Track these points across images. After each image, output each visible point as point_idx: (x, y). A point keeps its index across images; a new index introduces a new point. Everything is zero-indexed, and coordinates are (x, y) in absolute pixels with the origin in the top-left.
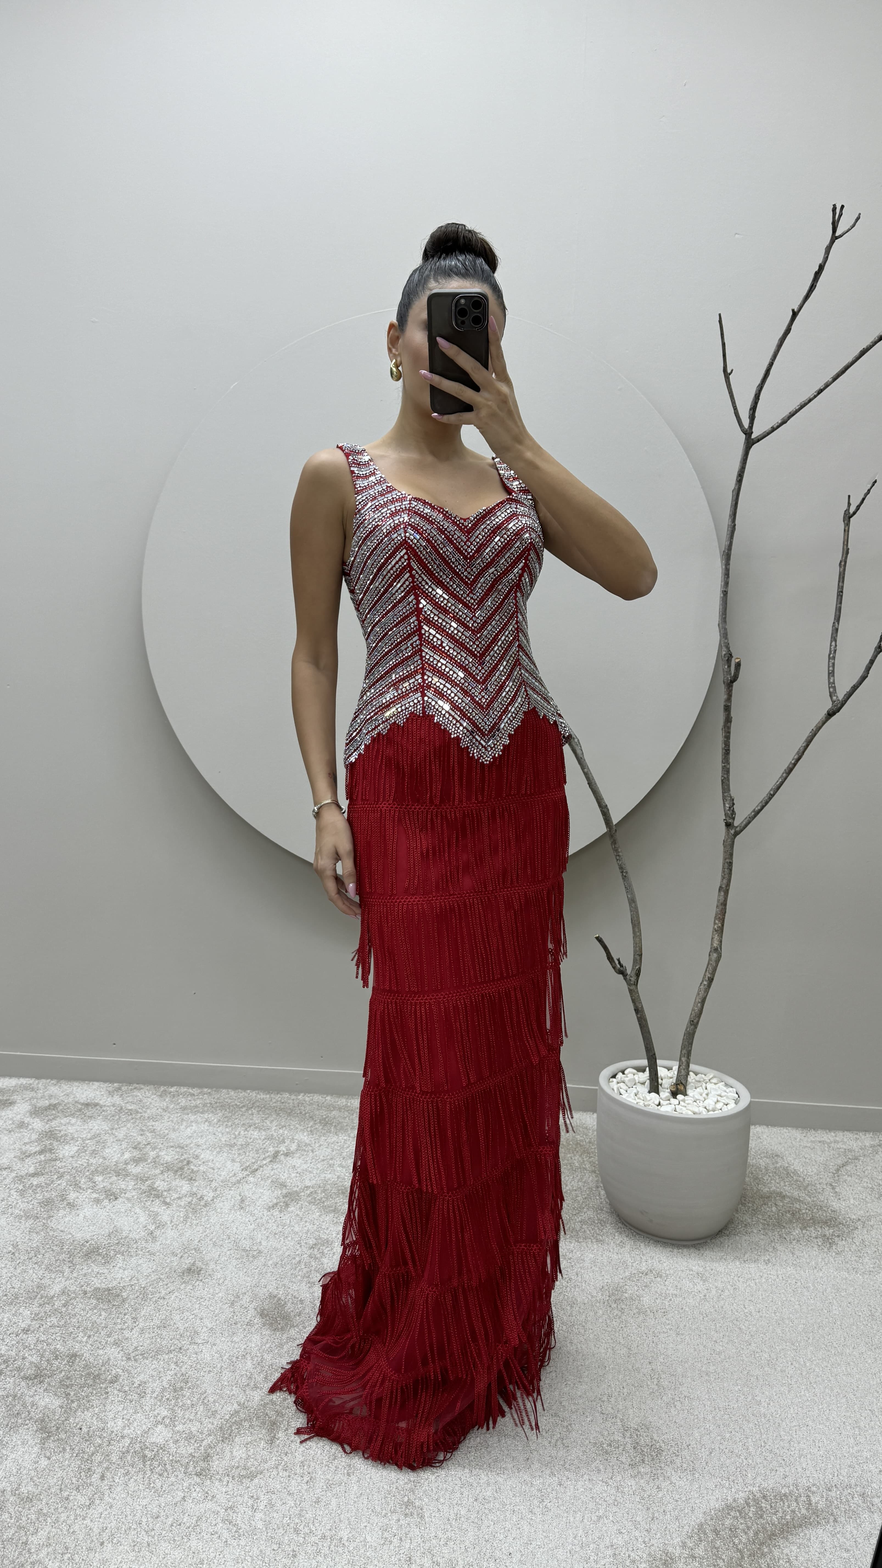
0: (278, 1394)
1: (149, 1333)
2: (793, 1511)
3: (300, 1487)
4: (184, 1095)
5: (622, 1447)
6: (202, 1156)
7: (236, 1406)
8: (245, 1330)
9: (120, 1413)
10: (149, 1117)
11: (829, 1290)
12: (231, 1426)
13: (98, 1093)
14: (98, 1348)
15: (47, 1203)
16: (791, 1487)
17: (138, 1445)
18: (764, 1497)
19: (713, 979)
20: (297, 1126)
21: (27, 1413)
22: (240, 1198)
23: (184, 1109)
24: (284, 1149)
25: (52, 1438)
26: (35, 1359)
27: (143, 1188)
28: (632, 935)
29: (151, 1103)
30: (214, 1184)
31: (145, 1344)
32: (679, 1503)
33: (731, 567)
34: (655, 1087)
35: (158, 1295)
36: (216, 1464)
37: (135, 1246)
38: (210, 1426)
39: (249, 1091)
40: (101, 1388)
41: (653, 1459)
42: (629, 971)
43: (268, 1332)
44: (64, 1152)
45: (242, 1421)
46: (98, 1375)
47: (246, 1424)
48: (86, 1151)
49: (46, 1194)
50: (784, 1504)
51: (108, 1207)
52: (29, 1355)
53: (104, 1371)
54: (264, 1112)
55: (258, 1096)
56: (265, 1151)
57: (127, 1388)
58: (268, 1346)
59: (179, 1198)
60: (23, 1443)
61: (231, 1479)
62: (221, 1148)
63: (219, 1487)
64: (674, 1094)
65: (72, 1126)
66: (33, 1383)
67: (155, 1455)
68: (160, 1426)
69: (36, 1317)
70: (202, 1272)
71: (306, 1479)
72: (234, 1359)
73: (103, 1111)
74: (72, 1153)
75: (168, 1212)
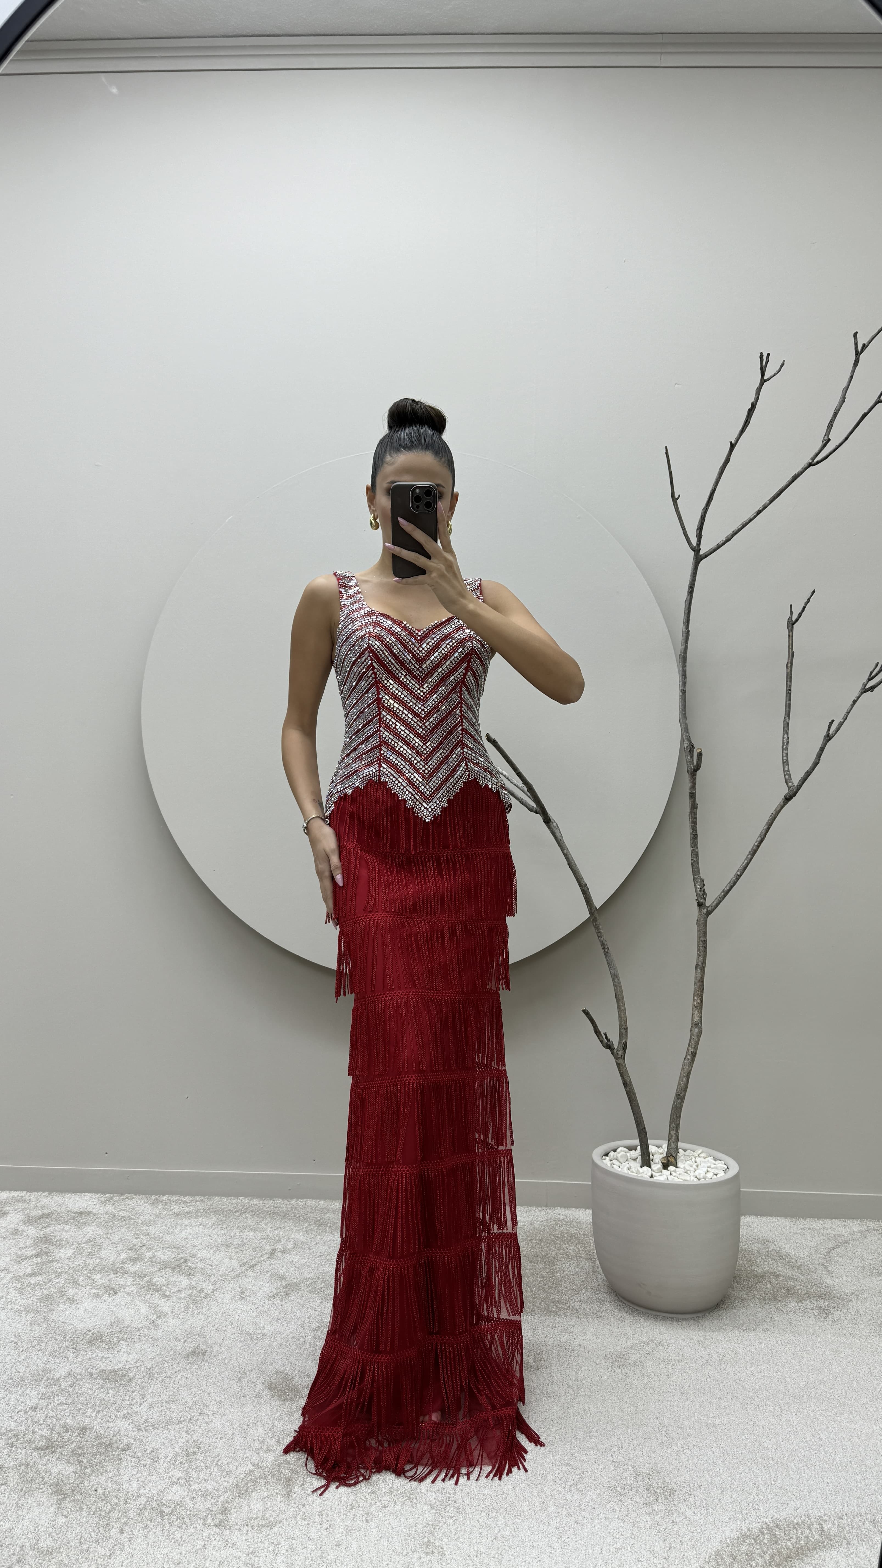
0: (292, 1455)
1: (158, 1407)
2: (807, 1537)
3: (320, 1533)
4: (176, 1202)
5: (635, 1489)
6: (199, 1255)
7: (250, 1467)
8: (254, 1401)
9: (134, 1477)
10: (142, 1223)
11: (828, 1353)
12: (247, 1484)
13: (90, 1203)
14: (108, 1421)
15: (47, 1299)
16: (803, 1517)
17: (155, 1503)
18: (777, 1526)
19: (696, 1054)
20: (292, 1227)
21: (41, 1479)
22: (240, 1290)
23: (177, 1214)
24: (280, 1247)
25: (68, 1499)
26: (45, 1432)
27: (142, 1283)
28: (616, 1010)
29: (143, 1211)
30: (213, 1279)
31: (155, 1417)
32: (695, 1534)
33: (687, 673)
34: (646, 1161)
35: (164, 1375)
36: (233, 1517)
37: (138, 1333)
38: (225, 1484)
39: (241, 1198)
40: (114, 1455)
41: (666, 1499)
42: (616, 1046)
43: (278, 1403)
44: (60, 1255)
45: (257, 1479)
46: (110, 1444)
47: (262, 1482)
48: (82, 1253)
49: (45, 1292)
50: (797, 1531)
51: (108, 1301)
52: (39, 1429)
53: (116, 1441)
54: (258, 1216)
55: (251, 1202)
56: (262, 1249)
57: (139, 1455)
58: (278, 1414)
59: (179, 1291)
60: (39, 1505)
61: (250, 1529)
62: (217, 1247)
63: (239, 1536)
64: (665, 1166)
65: (67, 1232)
66: (45, 1453)
67: (172, 1510)
68: (175, 1487)
69: (43, 1397)
70: (207, 1354)
71: (325, 1526)
72: (245, 1427)
73: (97, 1218)
74: (67, 1256)
75: (168, 1304)
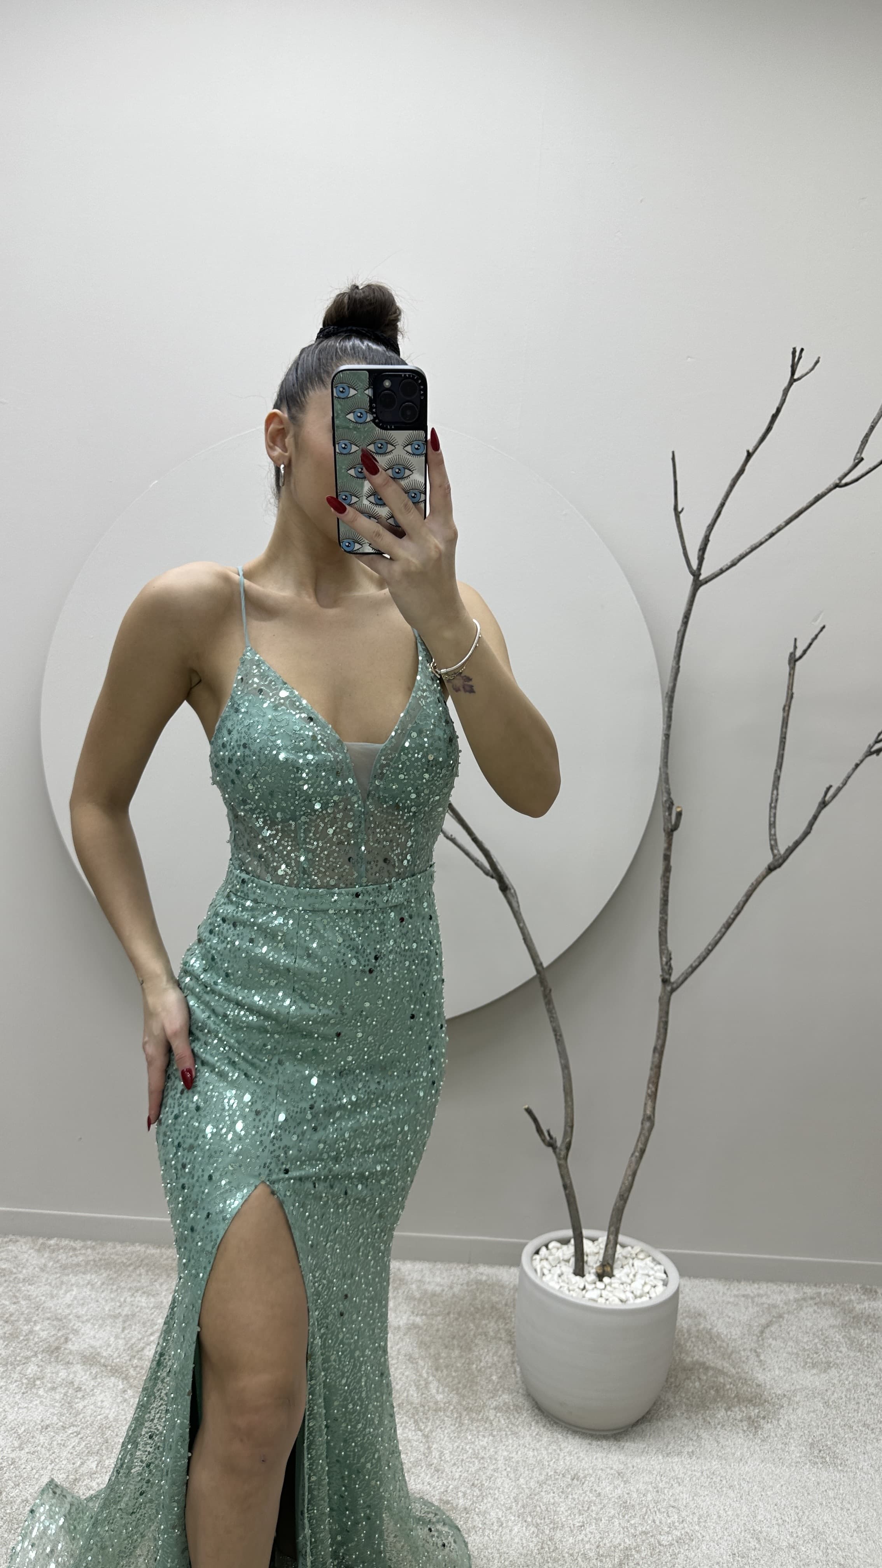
19: (645, 1151)
28: (563, 1106)
33: (674, 709)
34: (580, 1268)
42: (559, 1143)
64: (600, 1277)
